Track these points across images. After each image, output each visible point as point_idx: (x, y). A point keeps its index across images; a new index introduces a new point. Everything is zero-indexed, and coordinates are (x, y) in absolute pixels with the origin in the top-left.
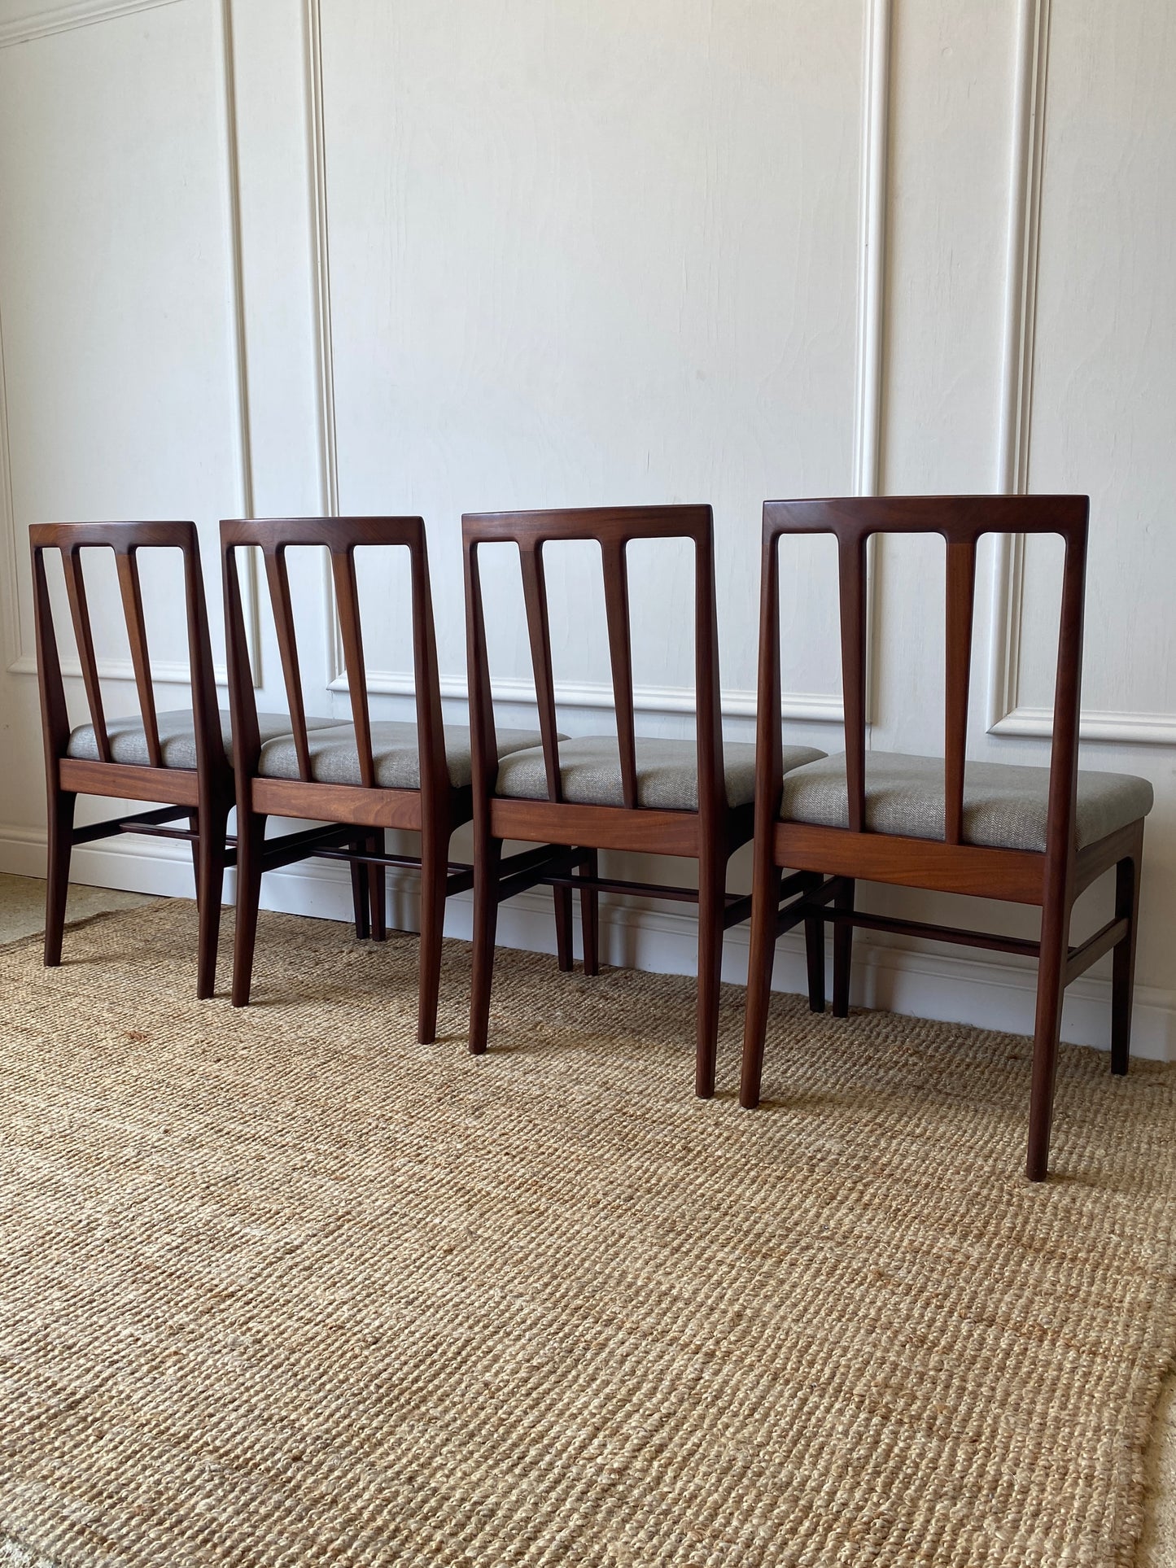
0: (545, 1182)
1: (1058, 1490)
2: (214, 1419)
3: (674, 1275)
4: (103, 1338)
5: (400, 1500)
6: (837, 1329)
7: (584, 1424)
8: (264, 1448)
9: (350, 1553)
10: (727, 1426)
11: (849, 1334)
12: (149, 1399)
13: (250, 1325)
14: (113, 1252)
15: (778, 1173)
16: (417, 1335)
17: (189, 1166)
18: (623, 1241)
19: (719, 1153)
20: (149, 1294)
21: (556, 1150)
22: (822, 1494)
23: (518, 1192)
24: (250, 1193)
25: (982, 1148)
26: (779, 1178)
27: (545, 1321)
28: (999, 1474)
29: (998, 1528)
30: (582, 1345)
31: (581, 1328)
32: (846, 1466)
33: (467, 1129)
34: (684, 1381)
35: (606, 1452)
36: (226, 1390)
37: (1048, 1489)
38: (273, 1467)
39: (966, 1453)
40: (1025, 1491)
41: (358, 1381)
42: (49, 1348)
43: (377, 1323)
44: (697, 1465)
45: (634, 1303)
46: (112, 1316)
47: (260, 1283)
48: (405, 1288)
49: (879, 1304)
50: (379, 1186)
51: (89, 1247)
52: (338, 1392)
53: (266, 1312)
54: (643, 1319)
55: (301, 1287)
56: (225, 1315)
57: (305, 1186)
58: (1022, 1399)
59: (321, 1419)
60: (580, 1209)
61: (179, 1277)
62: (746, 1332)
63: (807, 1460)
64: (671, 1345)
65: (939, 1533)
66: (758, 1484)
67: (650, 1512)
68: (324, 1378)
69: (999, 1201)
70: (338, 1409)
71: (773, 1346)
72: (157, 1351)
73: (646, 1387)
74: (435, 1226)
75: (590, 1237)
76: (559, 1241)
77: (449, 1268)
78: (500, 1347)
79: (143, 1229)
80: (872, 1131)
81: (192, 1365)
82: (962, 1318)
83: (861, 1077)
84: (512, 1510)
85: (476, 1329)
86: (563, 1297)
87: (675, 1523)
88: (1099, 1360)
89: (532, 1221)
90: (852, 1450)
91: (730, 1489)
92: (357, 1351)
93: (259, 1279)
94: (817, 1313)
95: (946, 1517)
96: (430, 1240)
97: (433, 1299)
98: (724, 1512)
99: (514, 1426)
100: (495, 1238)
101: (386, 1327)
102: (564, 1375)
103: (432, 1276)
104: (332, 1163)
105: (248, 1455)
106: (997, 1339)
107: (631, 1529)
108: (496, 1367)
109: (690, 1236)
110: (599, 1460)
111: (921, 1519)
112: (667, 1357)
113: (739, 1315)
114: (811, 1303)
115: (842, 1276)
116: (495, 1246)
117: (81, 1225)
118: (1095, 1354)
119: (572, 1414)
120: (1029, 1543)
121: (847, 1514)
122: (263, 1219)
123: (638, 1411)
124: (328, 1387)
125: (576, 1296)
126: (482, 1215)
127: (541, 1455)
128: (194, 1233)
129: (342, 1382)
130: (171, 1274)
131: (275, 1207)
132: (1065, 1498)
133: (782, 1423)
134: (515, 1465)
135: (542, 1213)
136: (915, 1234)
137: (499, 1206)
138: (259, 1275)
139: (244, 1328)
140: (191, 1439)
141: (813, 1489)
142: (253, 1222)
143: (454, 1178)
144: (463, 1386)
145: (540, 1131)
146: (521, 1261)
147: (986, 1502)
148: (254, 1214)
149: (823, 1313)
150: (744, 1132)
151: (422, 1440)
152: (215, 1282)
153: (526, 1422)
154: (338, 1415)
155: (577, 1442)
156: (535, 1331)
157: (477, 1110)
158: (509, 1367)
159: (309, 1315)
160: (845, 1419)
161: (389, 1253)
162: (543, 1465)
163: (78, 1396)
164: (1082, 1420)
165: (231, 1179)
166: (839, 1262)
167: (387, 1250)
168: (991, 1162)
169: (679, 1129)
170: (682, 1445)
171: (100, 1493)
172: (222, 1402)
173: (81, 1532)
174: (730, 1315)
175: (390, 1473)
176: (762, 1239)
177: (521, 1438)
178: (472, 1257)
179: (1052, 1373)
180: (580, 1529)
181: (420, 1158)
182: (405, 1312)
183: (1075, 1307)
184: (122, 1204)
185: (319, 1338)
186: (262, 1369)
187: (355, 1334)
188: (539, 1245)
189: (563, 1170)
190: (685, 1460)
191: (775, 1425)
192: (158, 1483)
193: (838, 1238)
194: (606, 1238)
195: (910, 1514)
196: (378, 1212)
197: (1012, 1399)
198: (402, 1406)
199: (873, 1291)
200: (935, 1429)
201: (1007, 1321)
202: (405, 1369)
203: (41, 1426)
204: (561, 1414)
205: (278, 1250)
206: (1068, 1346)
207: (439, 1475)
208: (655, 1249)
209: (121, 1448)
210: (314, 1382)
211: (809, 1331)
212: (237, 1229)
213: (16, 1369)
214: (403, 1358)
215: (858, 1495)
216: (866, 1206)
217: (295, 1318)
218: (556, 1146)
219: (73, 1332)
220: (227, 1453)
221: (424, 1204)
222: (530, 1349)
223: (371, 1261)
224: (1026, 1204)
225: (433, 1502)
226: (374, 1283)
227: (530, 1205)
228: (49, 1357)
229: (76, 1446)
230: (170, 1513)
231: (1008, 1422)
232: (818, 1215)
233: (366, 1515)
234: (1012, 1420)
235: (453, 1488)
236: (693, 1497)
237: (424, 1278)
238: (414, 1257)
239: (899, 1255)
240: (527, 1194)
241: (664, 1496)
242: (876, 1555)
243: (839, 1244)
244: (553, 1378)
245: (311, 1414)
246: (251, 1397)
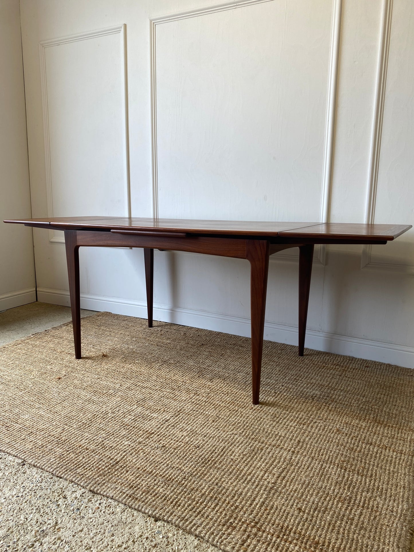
0: (236, 402)
1: (396, 490)
2: (158, 467)
3: (278, 430)
4: (120, 445)
5: (215, 489)
6: (328, 445)
7: (261, 470)
8: (174, 475)
9: (205, 503)
10: (301, 472)
11: (331, 447)
12: (138, 461)
13: (161, 442)
14: (115, 420)
15: (303, 400)
16: (209, 445)
17: (130, 396)
18: (262, 419)
19: (285, 394)
20: (129, 433)
21: (237, 392)
22: (331, 490)
23: (229, 405)
24: (150, 404)
25: (362, 394)
26: (304, 402)
27: (245, 442)
28: (379, 486)
29: (381, 500)
30: (256, 449)
31: (255, 444)
32: (337, 482)
33: (209, 385)
34: (287, 459)
35: (269, 478)
36: (159, 460)
37: (393, 490)
38: (178, 480)
39: (369, 480)
40: (387, 490)
41: (196, 457)
42: (105, 447)
43: (197, 442)
44: (295, 482)
45: (269, 437)
46: (120, 438)
47: (160, 430)
48: (203, 432)
49: (338, 438)
50: (187, 402)
51: (108, 419)
52: (191, 461)
53: (164, 438)
54: (272, 442)
55: (173, 431)
56: (152, 439)
57: (166, 402)
58: (383, 465)
59: (188, 468)
60: (247, 410)
61: (136, 428)
62: (302, 446)
63: (325, 481)
64: (282, 449)
65: (365, 500)
66: (313, 487)
67: (285, 494)
68: (186, 457)
69: (368, 410)
70: (192, 465)
71: (311, 450)
72: (136, 448)
73: (277, 461)
74: (207, 414)
75: (252, 418)
76: (244, 419)
77: (214, 426)
78: (233, 449)
79: (122, 414)
80: (328, 388)
81: (147, 452)
82: (363, 443)
83: (322, 372)
84: (246, 493)
85: (226, 444)
86: (248, 435)
87: (292, 497)
88: (403, 455)
89: (234, 413)
90: (337, 479)
91: (305, 489)
92: (193, 449)
93: (160, 429)
94: (321, 441)
95: (366, 497)
96: (206, 418)
97: (211, 435)
98: (305, 494)
99: (242, 470)
100: (225, 418)
101: (200, 443)
102: (253, 457)
103: (209, 429)
104: (172, 395)
105: (170, 477)
106: (373, 449)
107: (280, 498)
108: (233, 454)
109: (281, 418)
110: (268, 480)
111: (359, 497)
112: (281, 453)
113: (299, 441)
114: (319, 438)
115: (327, 431)
116: (225, 420)
117: (104, 413)
118: (401, 453)
119: (257, 468)
120: (390, 504)
121: (339, 495)
122: (156, 411)
123: (276, 467)
124: (188, 459)
125: (252, 435)
126: (220, 411)
127: (252, 478)
128: (137, 415)
129: (191, 458)
130: (134, 427)
131: (159, 408)
132: (398, 492)
133: (317, 471)
134: (245, 481)
135: (237, 411)
136: (346, 419)
137: (224, 409)
138: (159, 428)
139: (159, 443)
140: (153, 472)
141: (328, 489)
142: (153, 412)
143: (209, 400)
144: (225, 459)
145: (231, 387)
146: (234, 425)
147: (376, 493)
148: (153, 410)
149: (323, 441)
150: (291, 388)
151: (217, 474)
152: (147, 429)
153: (245, 469)
154: (192, 467)
155: (261, 475)
156: (242, 445)
157: (211, 380)
158: (237, 454)
159: (177, 439)
160: (334, 470)
161: (195, 422)
162: (252, 481)
163: (118, 460)
164: (400, 471)
165: (143, 400)
166: (325, 426)
167: (195, 421)
168: (365, 398)
169: (272, 387)
170: (290, 476)
171: (132, 486)
172: (159, 462)
173: (130, 497)
174: (297, 441)
175: (211, 482)
176: (302, 420)
177: (245, 474)
178: (220, 423)
179: (390, 459)
180: (266, 499)
181: (197, 394)
182: (204, 439)
183: (394, 440)
184: (114, 407)
185: (182, 446)
186: (167, 454)
187: (192, 445)
188: (238, 420)
189: (240, 398)
190: (292, 480)
191: (315, 471)
192: (147, 484)
193: (324, 419)
194: (257, 419)
195: (356, 496)
196: (189, 410)
197: (380, 465)
198: (210, 465)
199: (336, 435)
200: (359, 473)
201: (376, 444)
202: (208, 454)
203: (110, 468)
204: (254, 467)
205: (163, 421)
206: (393, 451)
207: (224, 483)
208: (272, 422)
209: (134, 475)
210: (183, 458)
211: (320, 446)
212: (149, 414)
213: (98, 453)
214: (207, 452)
215: (341, 491)
216: (330, 411)
217: (173, 440)
218: (237, 391)
219: (111, 443)
220: (164, 476)
221: (202, 408)
222: (242, 449)
223: (191, 424)
224: (377, 411)
225: (224, 490)
226: (193, 430)
227: (233, 408)
228: (106, 449)
229: (121, 474)
230: (153, 492)
231: (379, 472)
232: (317, 413)
233: (207, 493)
234: (381, 471)
235: (229, 487)
236: (296, 490)
237: (207, 429)
238: (203, 423)
239: (342, 425)
240: (231, 405)
241: (287, 490)
242: (348, 506)
243: (325, 421)
244: (250, 458)
245: (185, 466)
246: (167, 462)
